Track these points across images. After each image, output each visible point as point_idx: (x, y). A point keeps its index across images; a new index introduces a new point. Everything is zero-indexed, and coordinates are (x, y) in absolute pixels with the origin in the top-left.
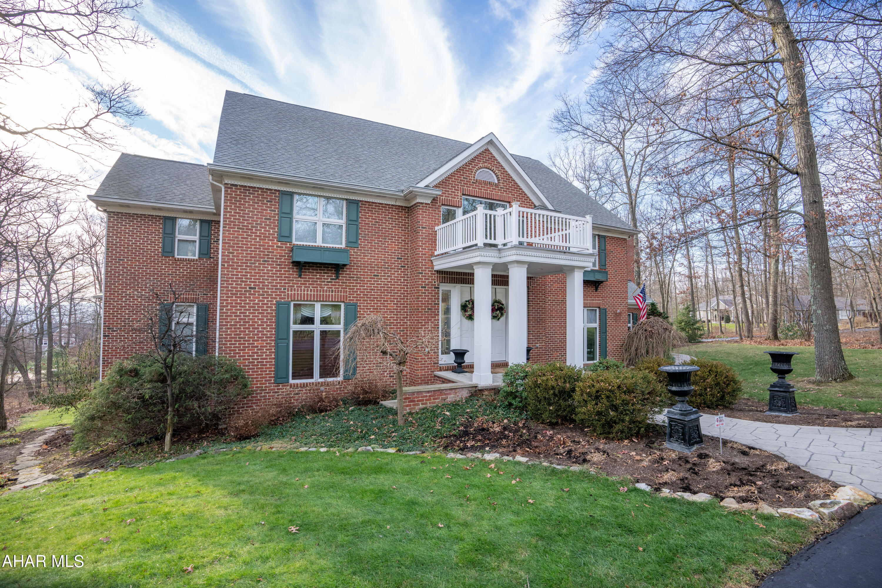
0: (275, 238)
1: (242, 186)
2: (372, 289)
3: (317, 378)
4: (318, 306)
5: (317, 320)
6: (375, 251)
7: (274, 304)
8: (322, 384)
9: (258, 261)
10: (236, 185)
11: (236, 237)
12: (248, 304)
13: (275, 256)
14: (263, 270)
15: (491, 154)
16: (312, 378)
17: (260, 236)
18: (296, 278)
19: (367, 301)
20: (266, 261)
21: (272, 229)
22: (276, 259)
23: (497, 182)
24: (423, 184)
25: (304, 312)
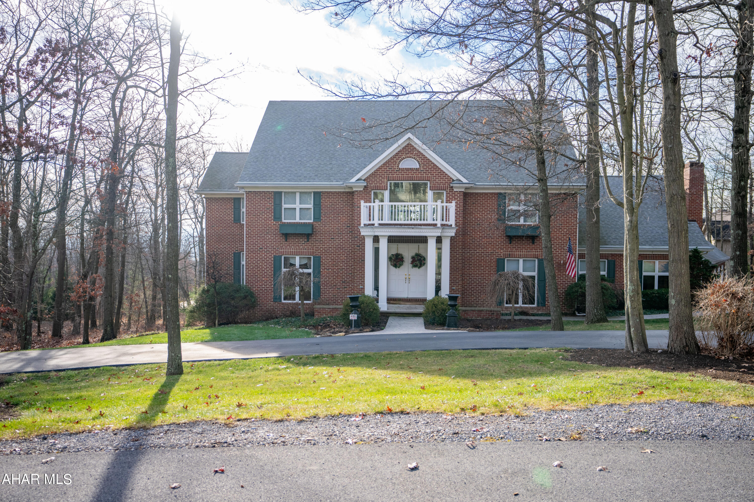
0: (272, 219)
2: (330, 247)
3: (297, 301)
4: (297, 258)
5: (298, 266)
6: (332, 223)
7: (273, 257)
9: (264, 233)
10: (251, 191)
12: (259, 257)
13: (273, 230)
15: (413, 146)
16: (295, 300)
17: (264, 219)
18: (284, 242)
19: (327, 254)
20: (267, 233)
21: (271, 214)
23: (418, 167)
24: (354, 180)
25: (292, 261)
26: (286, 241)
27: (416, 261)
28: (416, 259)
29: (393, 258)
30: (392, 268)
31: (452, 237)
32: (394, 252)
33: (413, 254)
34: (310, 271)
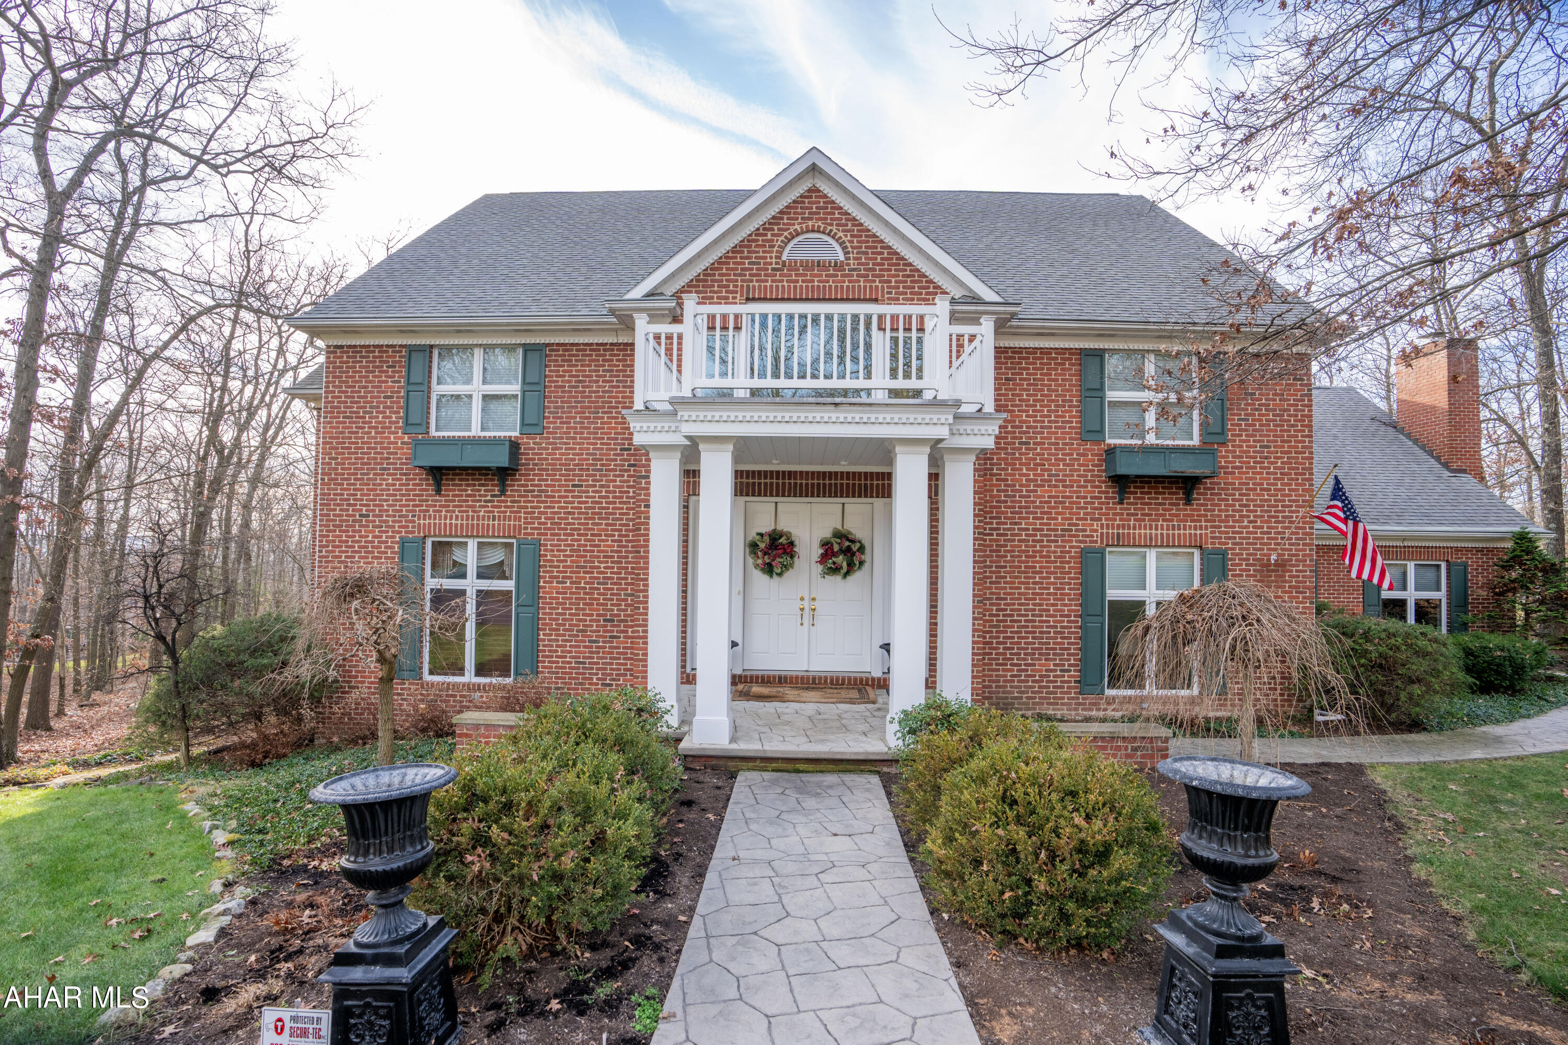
0: (400, 428)
1: (350, 347)
2: (569, 513)
3: (470, 677)
4: (472, 545)
5: (472, 570)
6: (575, 438)
7: (397, 543)
8: (477, 688)
9: (373, 469)
10: (341, 347)
11: (342, 433)
12: (358, 542)
13: (400, 459)
14: (381, 485)
15: (825, 196)
16: (463, 675)
17: (377, 428)
18: (431, 495)
19: (559, 535)
20: (384, 469)
21: (395, 413)
22: (402, 464)
23: (842, 257)
24: (638, 292)
25: (457, 555)
26: (438, 491)
27: (834, 554)
28: (836, 548)
29: (762, 546)
30: (759, 578)
31: (983, 451)
32: (764, 524)
33: (827, 534)
34: (508, 585)
